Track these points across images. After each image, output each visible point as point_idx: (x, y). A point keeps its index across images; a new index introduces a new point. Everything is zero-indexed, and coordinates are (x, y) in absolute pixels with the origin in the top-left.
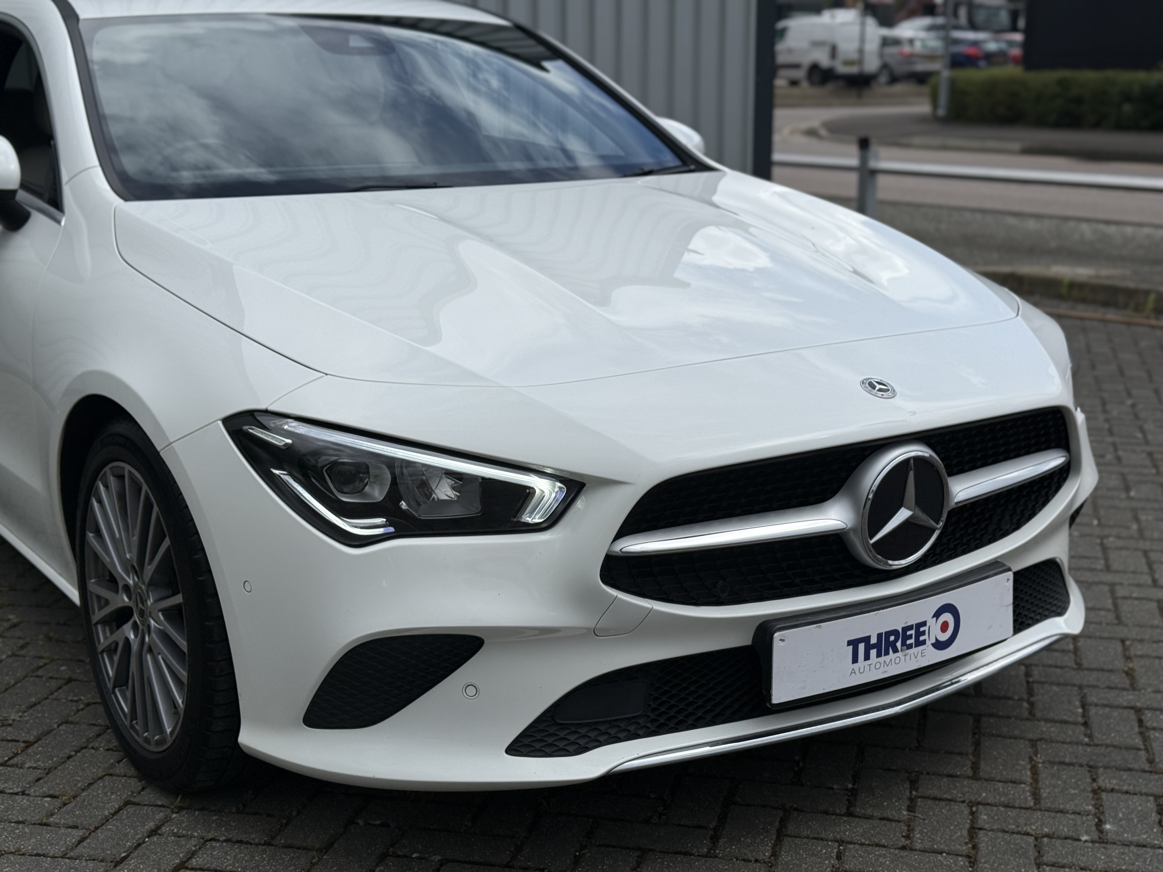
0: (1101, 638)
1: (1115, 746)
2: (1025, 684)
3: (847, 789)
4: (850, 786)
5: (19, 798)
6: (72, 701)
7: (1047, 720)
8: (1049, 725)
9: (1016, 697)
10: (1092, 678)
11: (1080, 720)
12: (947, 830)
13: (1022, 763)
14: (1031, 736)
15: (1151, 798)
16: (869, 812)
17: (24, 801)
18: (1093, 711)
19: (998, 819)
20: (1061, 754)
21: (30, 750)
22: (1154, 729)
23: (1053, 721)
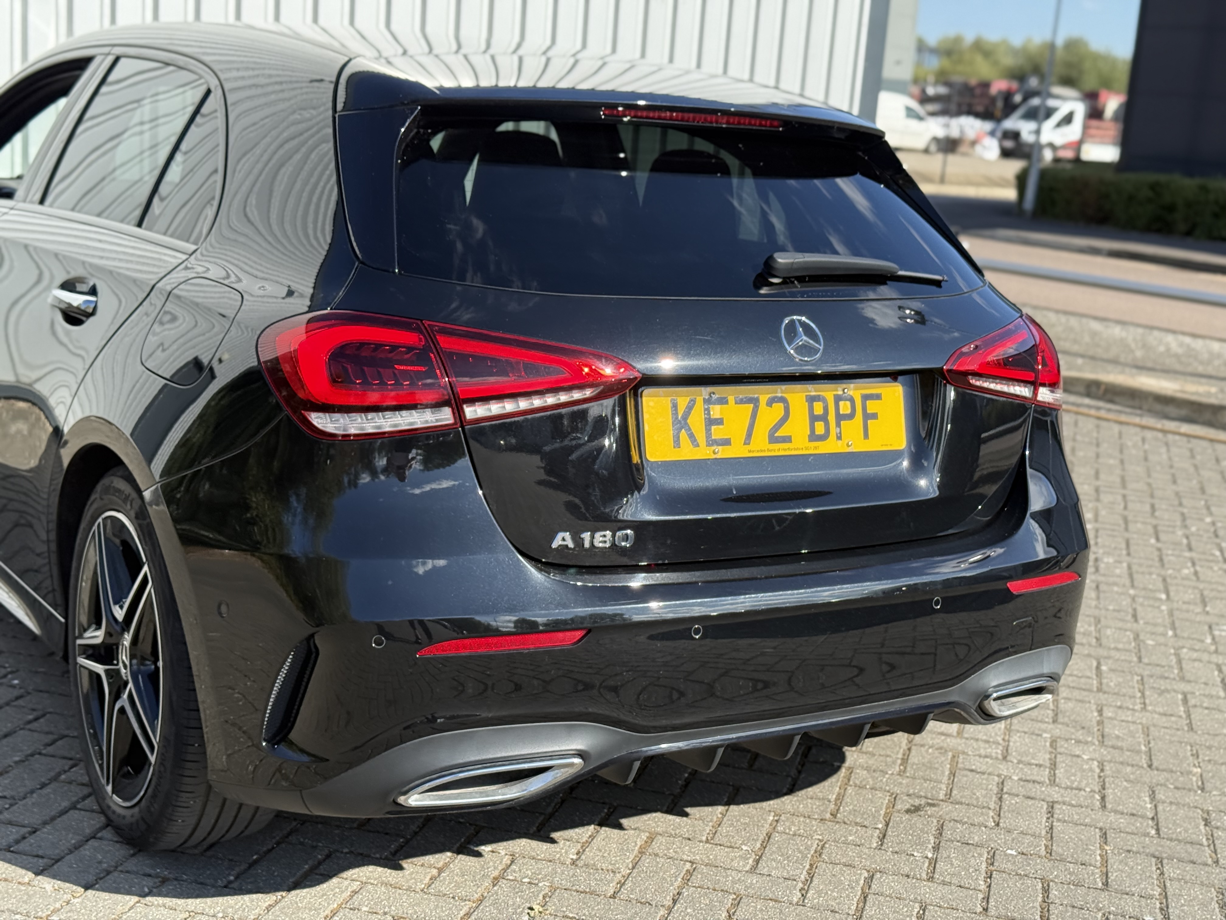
1: (1180, 841)
2: (1096, 777)
3: (927, 857)
4: (930, 855)
7: (1116, 812)
8: (1119, 816)
9: (1088, 789)
10: (1162, 777)
11: (1150, 815)
12: (1021, 901)
13: (1092, 848)
16: (947, 879)
18: (1160, 808)
19: (1068, 896)
20: (1129, 843)
23: (1122, 813)
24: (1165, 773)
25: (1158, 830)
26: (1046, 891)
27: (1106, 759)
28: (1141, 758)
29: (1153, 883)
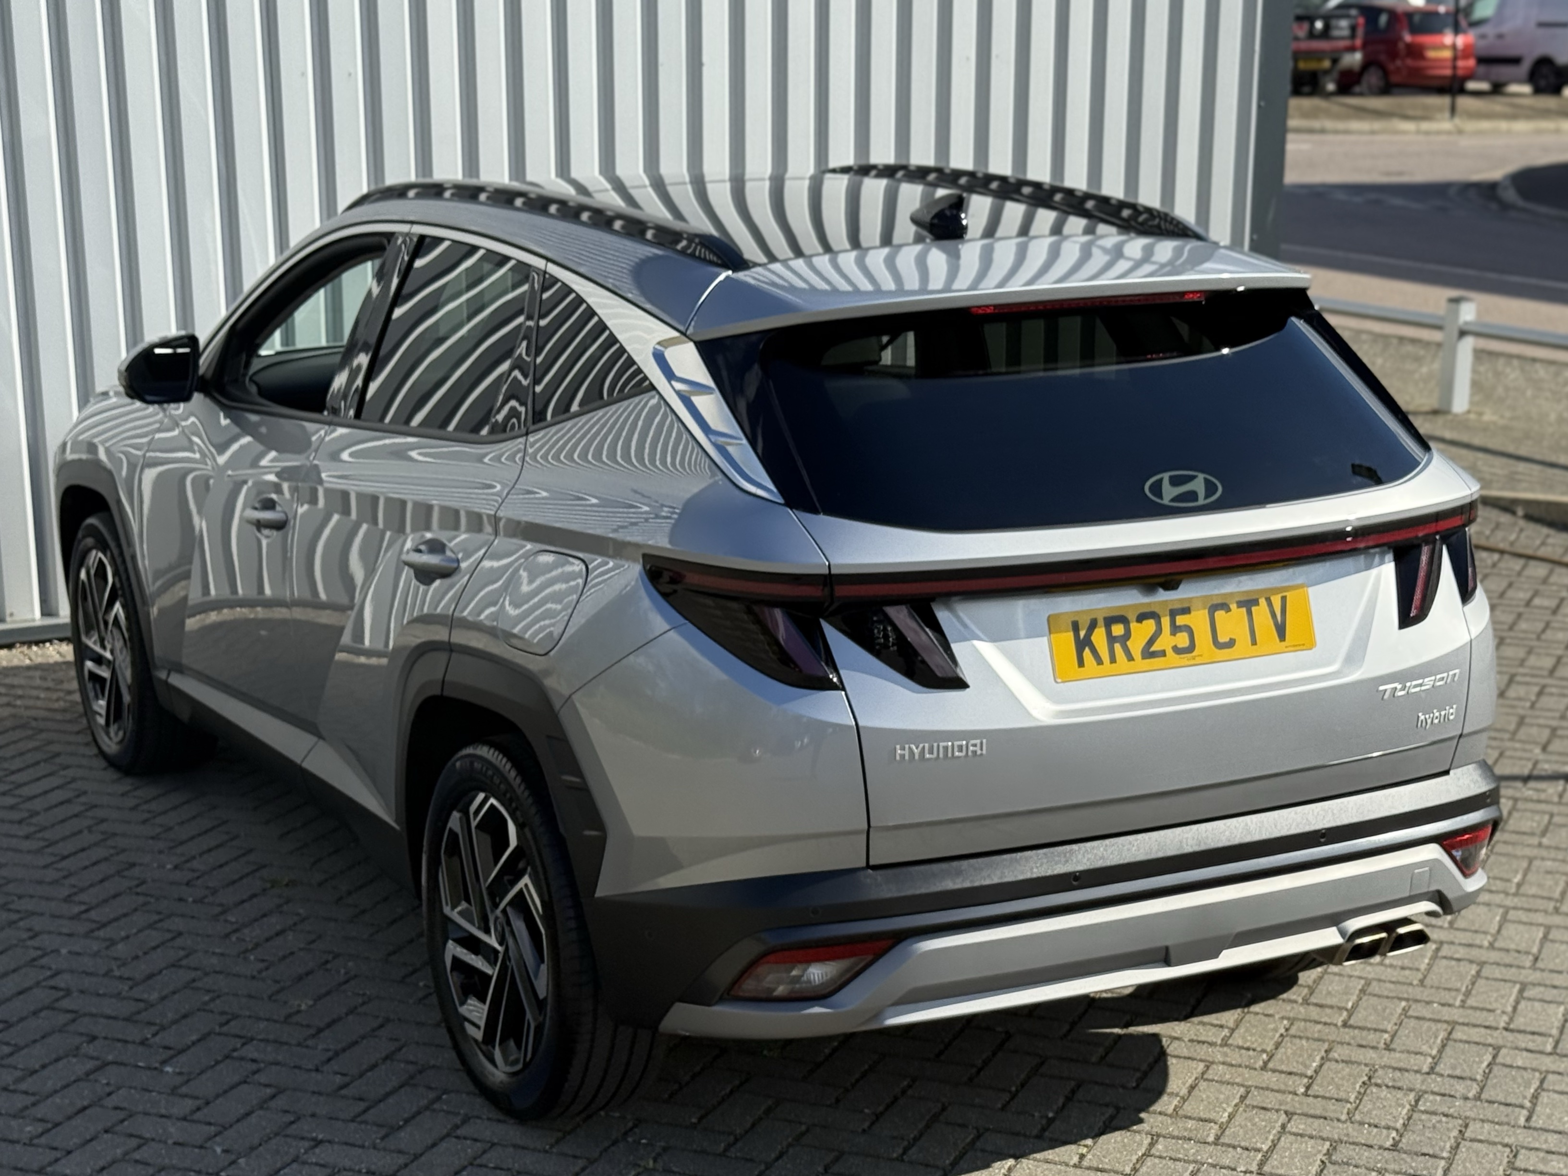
0: (1387, 997)
1: (1324, 1097)
2: (1278, 1035)
3: (1047, 1117)
4: (1051, 1115)
5: (314, 1074)
6: (359, 995)
7: (1275, 1071)
8: (1275, 1076)
9: (1259, 1049)
10: (1347, 1035)
11: (1310, 1073)
13: (1224, 1105)
14: (1250, 1083)
15: (1328, 1143)
17: (319, 1077)
18: (1326, 1067)
19: (1172, 1149)
21: (322, 1035)
22: (1377, 1085)
23: (1282, 1072)
24: (1356, 1031)
25: (1308, 1088)
26: (1152, 1145)
27: (1300, 1016)
28: (1341, 1015)
29: (1267, 1139)
